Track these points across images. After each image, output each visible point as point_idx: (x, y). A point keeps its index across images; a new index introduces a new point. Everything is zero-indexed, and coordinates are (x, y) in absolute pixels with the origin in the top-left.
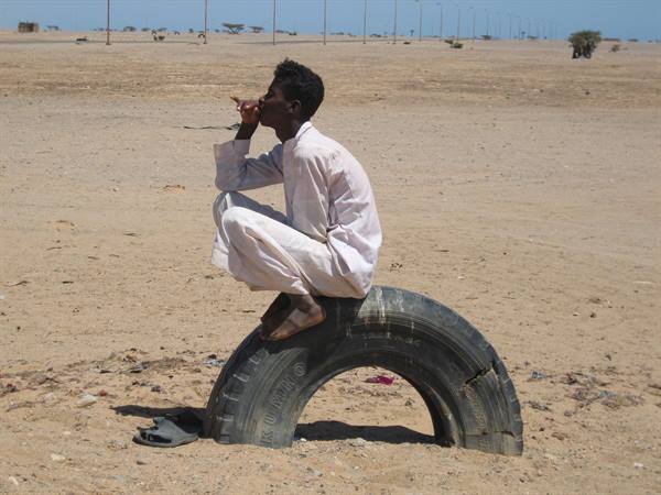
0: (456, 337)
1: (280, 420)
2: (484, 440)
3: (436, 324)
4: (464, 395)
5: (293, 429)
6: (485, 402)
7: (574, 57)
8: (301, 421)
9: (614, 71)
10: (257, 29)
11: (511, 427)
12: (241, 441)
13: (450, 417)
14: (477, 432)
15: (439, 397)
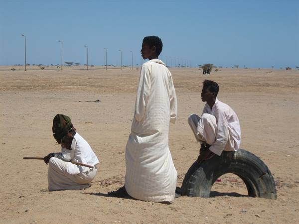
0: (256, 163)
1: (206, 189)
2: (265, 195)
3: (251, 159)
4: (259, 181)
5: (209, 193)
6: (265, 183)
7: (204, 74)
8: (212, 190)
9: (221, 79)
10: (77, 64)
11: (273, 191)
12: (196, 196)
13: (255, 188)
14: (263, 193)
15: (251, 182)
